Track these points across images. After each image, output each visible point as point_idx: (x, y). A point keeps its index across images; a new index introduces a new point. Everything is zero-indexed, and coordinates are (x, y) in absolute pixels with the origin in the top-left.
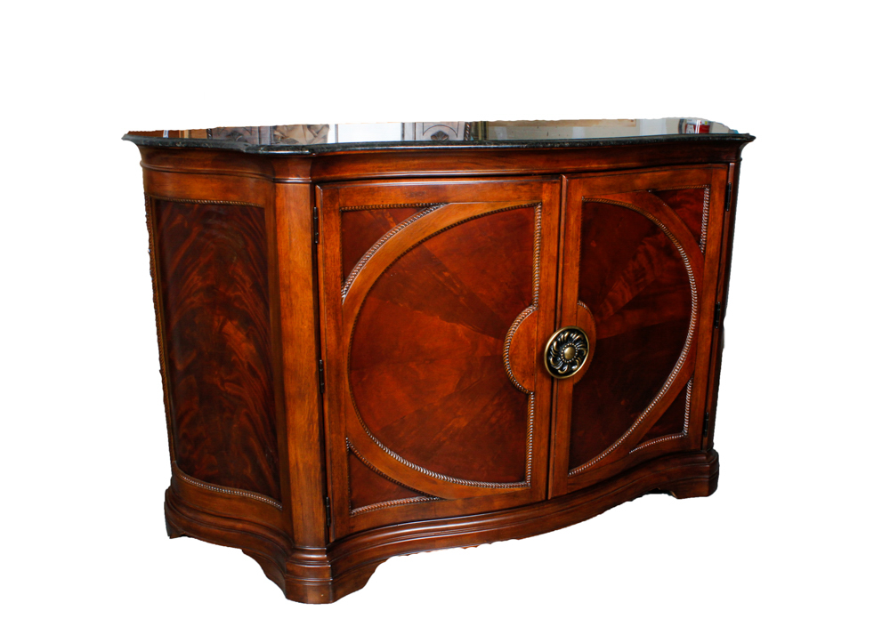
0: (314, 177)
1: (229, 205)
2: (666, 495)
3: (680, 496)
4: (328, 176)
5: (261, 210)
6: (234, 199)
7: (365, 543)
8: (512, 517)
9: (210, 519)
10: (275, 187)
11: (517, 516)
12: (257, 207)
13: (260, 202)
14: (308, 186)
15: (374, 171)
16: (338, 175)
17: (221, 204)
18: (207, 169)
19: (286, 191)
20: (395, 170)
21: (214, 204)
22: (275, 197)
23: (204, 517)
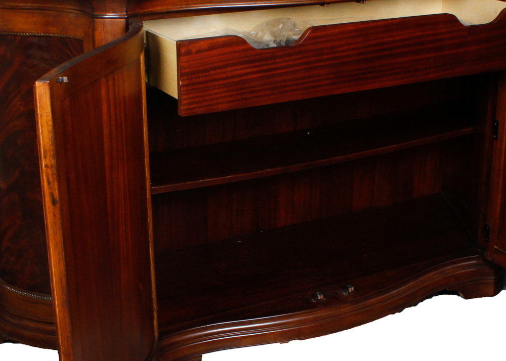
0: (129, 13)
1: (50, 37)
2: (456, 296)
3: (467, 296)
4: (141, 11)
5: (80, 42)
6: (54, 32)
7: (177, 343)
8: (311, 316)
9: (32, 324)
10: (94, 22)
11: (316, 315)
12: (76, 39)
13: (80, 34)
14: (123, 20)
15: (181, 5)
16: (150, 10)
17: (42, 37)
18: (28, 5)
19: (104, 25)
20: (202, 3)
21: (35, 36)
22: (94, 31)
23: (27, 323)
